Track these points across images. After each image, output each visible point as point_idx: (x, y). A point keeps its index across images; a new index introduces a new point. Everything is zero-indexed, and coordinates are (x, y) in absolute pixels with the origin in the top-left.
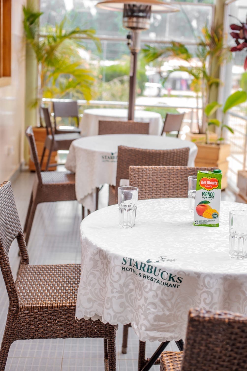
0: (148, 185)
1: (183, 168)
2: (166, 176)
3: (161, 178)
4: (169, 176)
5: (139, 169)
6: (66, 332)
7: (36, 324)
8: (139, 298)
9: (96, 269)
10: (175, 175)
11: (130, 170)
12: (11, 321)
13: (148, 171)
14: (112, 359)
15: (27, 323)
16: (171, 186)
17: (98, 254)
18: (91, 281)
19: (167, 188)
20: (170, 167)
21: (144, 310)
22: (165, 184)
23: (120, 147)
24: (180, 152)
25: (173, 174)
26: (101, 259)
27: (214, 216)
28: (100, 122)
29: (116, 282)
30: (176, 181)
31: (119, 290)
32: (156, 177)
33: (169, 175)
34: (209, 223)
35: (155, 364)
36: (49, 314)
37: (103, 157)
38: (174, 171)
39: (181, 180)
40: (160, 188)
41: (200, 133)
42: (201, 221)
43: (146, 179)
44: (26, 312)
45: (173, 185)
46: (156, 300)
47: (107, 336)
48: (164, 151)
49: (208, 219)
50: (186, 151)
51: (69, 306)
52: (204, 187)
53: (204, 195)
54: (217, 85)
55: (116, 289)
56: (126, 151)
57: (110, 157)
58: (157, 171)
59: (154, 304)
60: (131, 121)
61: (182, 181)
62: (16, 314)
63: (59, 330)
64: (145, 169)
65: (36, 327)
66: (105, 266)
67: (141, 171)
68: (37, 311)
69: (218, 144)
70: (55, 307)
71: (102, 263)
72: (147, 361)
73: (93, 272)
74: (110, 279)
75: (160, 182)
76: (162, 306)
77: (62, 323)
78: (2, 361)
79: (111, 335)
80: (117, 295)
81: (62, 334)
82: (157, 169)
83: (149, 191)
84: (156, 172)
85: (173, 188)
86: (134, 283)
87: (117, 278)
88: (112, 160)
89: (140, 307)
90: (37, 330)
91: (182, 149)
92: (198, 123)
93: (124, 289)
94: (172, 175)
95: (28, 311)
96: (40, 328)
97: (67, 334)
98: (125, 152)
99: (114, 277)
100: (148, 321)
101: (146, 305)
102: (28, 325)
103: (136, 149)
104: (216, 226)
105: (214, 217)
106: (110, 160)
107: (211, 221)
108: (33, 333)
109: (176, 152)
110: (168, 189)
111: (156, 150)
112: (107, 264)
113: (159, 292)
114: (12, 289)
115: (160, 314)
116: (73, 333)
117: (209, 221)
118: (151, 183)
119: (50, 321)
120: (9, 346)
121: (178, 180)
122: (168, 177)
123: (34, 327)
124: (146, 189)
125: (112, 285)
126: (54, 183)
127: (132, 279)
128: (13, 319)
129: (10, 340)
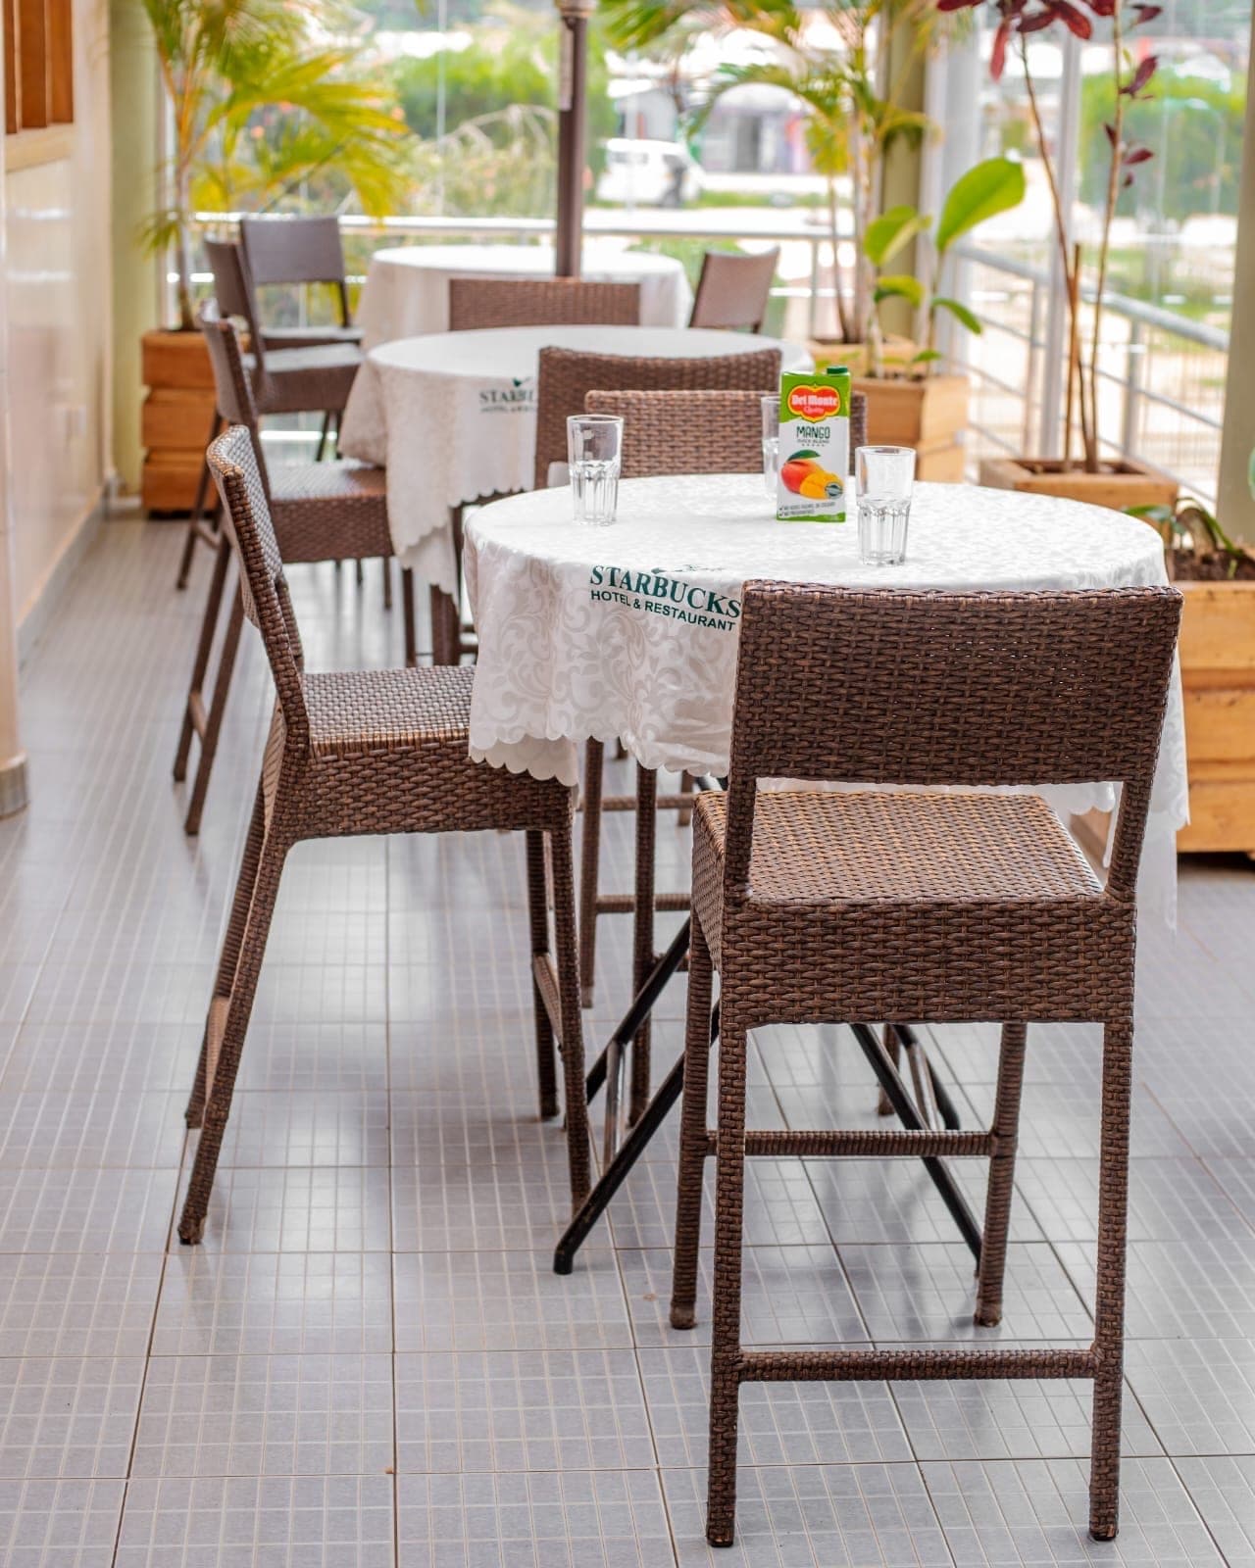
0: (644, 448)
1: (753, 397)
2: (701, 422)
3: (685, 428)
4: (710, 421)
5: (616, 399)
6: (436, 812)
7: (356, 791)
8: (636, 662)
9: (525, 614)
10: (728, 418)
11: (591, 403)
12: (291, 780)
13: (645, 407)
14: (564, 890)
15: (331, 788)
16: (718, 453)
17: (528, 573)
18: (510, 647)
19: (704, 457)
20: (714, 393)
21: (649, 689)
22: (697, 447)
23: (546, 352)
24: (748, 364)
25: (724, 416)
26: (535, 586)
27: (834, 491)
28: (454, 285)
29: (577, 630)
30: (730, 437)
31: (587, 649)
32: (672, 426)
33: (710, 418)
34: (817, 512)
35: (679, 970)
36: (390, 763)
37: (484, 397)
38: (724, 406)
39: (747, 434)
40: (684, 459)
41: (846, 340)
42: (796, 507)
43: (638, 430)
44: (330, 758)
45: (725, 447)
46: (679, 662)
47: (550, 822)
48: (693, 361)
49: (815, 502)
50: (770, 360)
51: (447, 739)
52: (800, 413)
53: (801, 436)
54: (917, 136)
55: (579, 648)
56: (568, 364)
57: (509, 396)
58: (672, 406)
59: (674, 672)
60: (570, 281)
61: (749, 437)
62: (303, 762)
63: (418, 807)
64: (634, 401)
65: (357, 799)
66: (547, 600)
67: (623, 406)
68: (358, 754)
69: (918, 378)
70: (407, 742)
71: (539, 594)
72: (658, 960)
73: (517, 621)
74: (562, 627)
75: (684, 439)
76: (693, 676)
77: (425, 789)
78: (266, 896)
79: (561, 819)
80: (581, 663)
81: (426, 818)
82: (673, 400)
83: (649, 467)
84: (669, 408)
85: (724, 458)
86: (623, 631)
87: (579, 619)
88: (515, 404)
89: (640, 684)
90: (360, 809)
91: (756, 354)
92: (839, 299)
93: (600, 647)
94: (720, 419)
95: (334, 757)
96: (367, 804)
97: (439, 817)
98: (564, 368)
99: (572, 618)
100: (662, 716)
101: (654, 676)
102: (332, 795)
103: (601, 355)
104: (837, 518)
105: (832, 495)
106: (509, 405)
107: (824, 505)
108: (349, 816)
109: (734, 365)
110: (708, 460)
111: (670, 360)
112: (551, 593)
113: (686, 641)
114: (292, 690)
115: (691, 696)
116: (457, 815)
117: (818, 506)
118: (656, 444)
119: (393, 782)
120: (285, 852)
121: (737, 432)
122: (707, 424)
123: (350, 800)
124: (638, 461)
125: (567, 639)
126: (312, 496)
127: (618, 619)
128: (296, 777)
129: (288, 835)
